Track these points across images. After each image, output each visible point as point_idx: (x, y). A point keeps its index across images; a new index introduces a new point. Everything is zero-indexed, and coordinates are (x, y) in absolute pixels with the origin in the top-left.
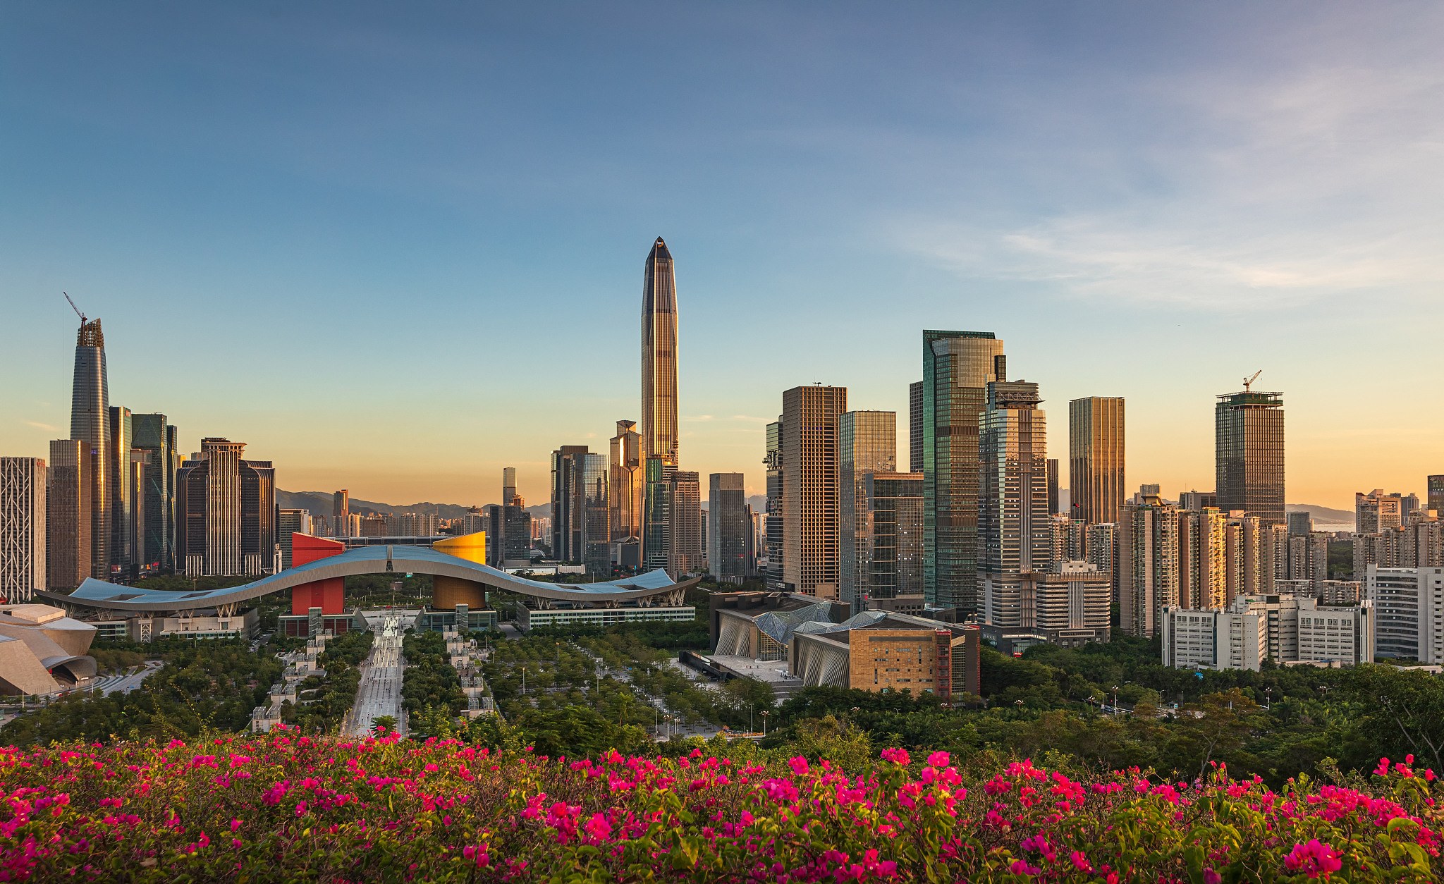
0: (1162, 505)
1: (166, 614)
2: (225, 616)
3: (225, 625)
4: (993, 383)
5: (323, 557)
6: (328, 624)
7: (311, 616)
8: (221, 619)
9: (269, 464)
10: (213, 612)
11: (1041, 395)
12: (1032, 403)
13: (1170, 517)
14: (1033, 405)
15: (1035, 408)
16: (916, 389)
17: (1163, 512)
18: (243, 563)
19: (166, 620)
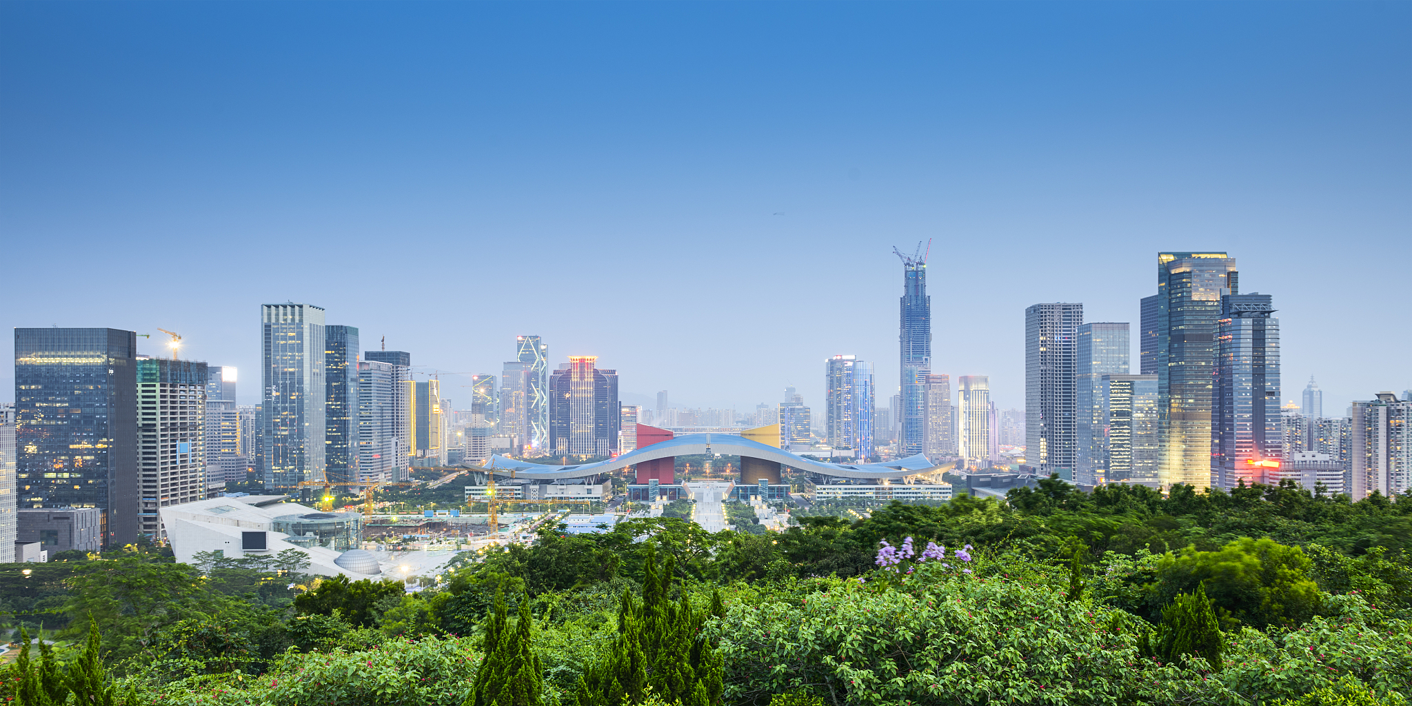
0: (1397, 401)
1: (549, 482)
2: (589, 484)
3: (589, 491)
4: (1228, 296)
5: (659, 441)
6: (663, 492)
7: (650, 486)
8: (587, 487)
9: (614, 372)
10: (581, 481)
11: (1274, 306)
12: (1266, 312)
13: (1405, 412)
14: (1266, 314)
15: (1269, 317)
16: (1147, 305)
17: (1398, 408)
18: (596, 445)
19: (549, 487)
